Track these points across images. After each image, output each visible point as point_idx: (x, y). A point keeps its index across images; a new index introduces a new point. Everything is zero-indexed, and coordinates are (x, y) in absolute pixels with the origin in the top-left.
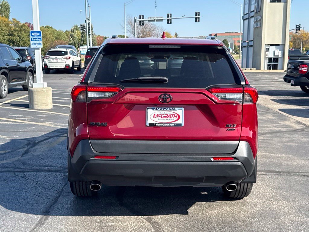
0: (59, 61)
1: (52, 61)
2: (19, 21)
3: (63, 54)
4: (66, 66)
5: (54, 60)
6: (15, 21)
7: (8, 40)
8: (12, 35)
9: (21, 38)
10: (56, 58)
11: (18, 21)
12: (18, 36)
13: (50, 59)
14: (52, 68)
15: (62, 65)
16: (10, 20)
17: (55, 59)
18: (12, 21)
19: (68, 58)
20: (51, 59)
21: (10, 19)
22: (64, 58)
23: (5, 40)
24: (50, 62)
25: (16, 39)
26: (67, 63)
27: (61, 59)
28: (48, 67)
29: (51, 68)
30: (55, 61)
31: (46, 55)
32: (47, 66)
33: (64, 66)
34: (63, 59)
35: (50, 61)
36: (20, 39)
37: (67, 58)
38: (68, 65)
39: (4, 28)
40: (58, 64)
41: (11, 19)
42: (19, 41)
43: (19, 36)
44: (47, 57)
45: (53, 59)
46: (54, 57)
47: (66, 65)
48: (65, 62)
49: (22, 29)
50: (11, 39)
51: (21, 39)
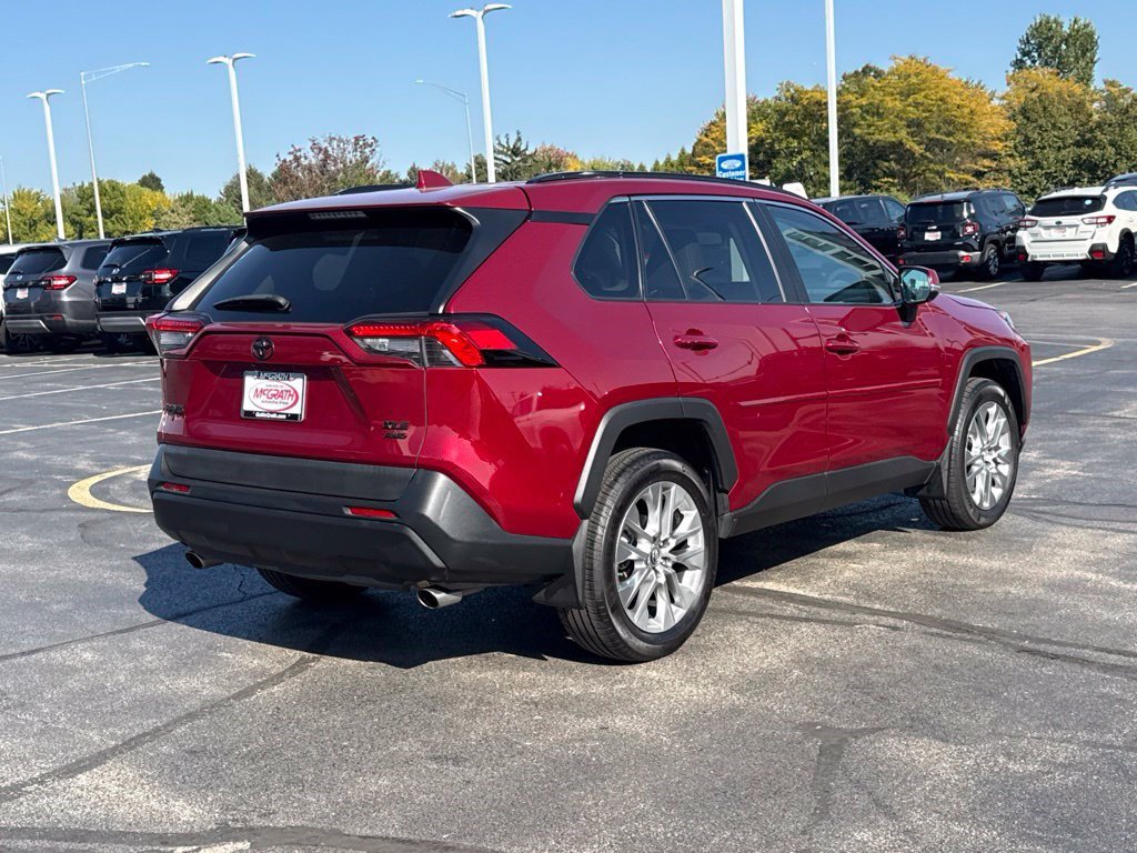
0: (1070, 234)
1: (1045, 234)
2: (1131, 86)
3: (1088, 206)
4: (1093, 250)
5: (1052, 230)
6: (1113, 89)
7: (1075, 163)
8: (1088, 143)
9: (1123, 153)
10: (1059, 223)
11: (1124, 90)
12: (1113, 144)
13: (1036, 229)
14: (1044, 262)
15: (1078, 246)
16: (1096, 89)
17: (1051, 227)
18: (1103, 91)
19: (1105, 220)
20: (1042, 231)
21: (1095, 83)
22: (1086, 221)
23: (1063, 162)
24: (1039, 238)
25: (1103, 155)
26: (1096, 241)
27: (1077, 226)
28: (1029, 259)
29: (1039, 259)
30: (1055, 234)
31: (1027, 217)
32: (1027, 255)
33: (1086, 252)
34: (1083, 227)
35: (1036, 235)
36: (1117, 154)
37: (1100, 221)
38: (1101, 248)
39: (1064, 119)
40: (1065, 246)
41: (1097, 83)
42: (1112, 161)
43: (1113, 146)
44: (1028, 223)
45: (1048, 228)
46: (1052, 220)
47: (1093, 246)
48: (1089, 235)
49: (1128, 118)
50: (1084, 157)
51: (1120, 154)
